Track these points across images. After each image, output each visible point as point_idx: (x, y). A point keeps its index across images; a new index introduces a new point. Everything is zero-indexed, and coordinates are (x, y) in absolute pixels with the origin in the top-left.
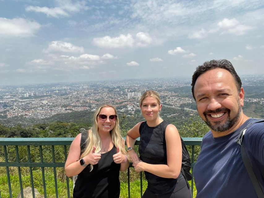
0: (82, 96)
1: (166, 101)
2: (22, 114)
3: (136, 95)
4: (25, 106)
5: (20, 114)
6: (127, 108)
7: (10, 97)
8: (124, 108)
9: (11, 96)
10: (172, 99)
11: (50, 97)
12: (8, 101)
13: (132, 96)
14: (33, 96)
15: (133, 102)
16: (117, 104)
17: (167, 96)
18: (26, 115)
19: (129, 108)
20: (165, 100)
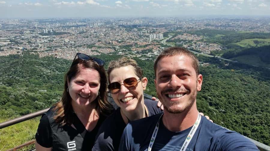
0: (102, 36)
1: (192, 47)
2: (52, 53)
3: (158, 37)
4: (50, 44)
5: (50, 54)
6: (153, 52)
7: (29, 32)
8: (149, 52)
9: (31, 31)
10: (200, 44)
11: (69, 35)
12: (29, 37)
13: (153, 38)
14: (52, 33)
15: (157, 46)
16: (141, 47)
17: (192, 41)
18: (56, 55)
19: (155, 53)
20: (192, 45)
